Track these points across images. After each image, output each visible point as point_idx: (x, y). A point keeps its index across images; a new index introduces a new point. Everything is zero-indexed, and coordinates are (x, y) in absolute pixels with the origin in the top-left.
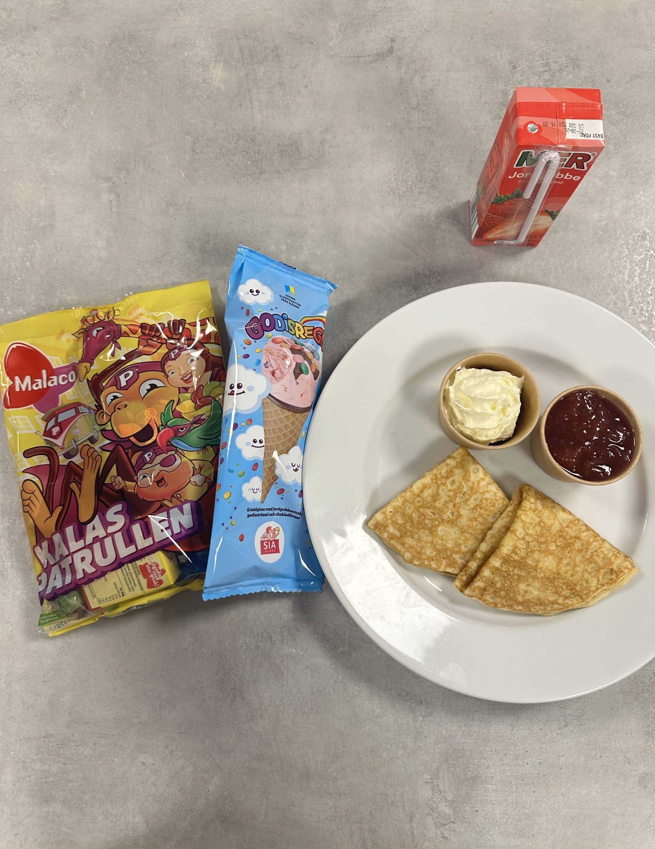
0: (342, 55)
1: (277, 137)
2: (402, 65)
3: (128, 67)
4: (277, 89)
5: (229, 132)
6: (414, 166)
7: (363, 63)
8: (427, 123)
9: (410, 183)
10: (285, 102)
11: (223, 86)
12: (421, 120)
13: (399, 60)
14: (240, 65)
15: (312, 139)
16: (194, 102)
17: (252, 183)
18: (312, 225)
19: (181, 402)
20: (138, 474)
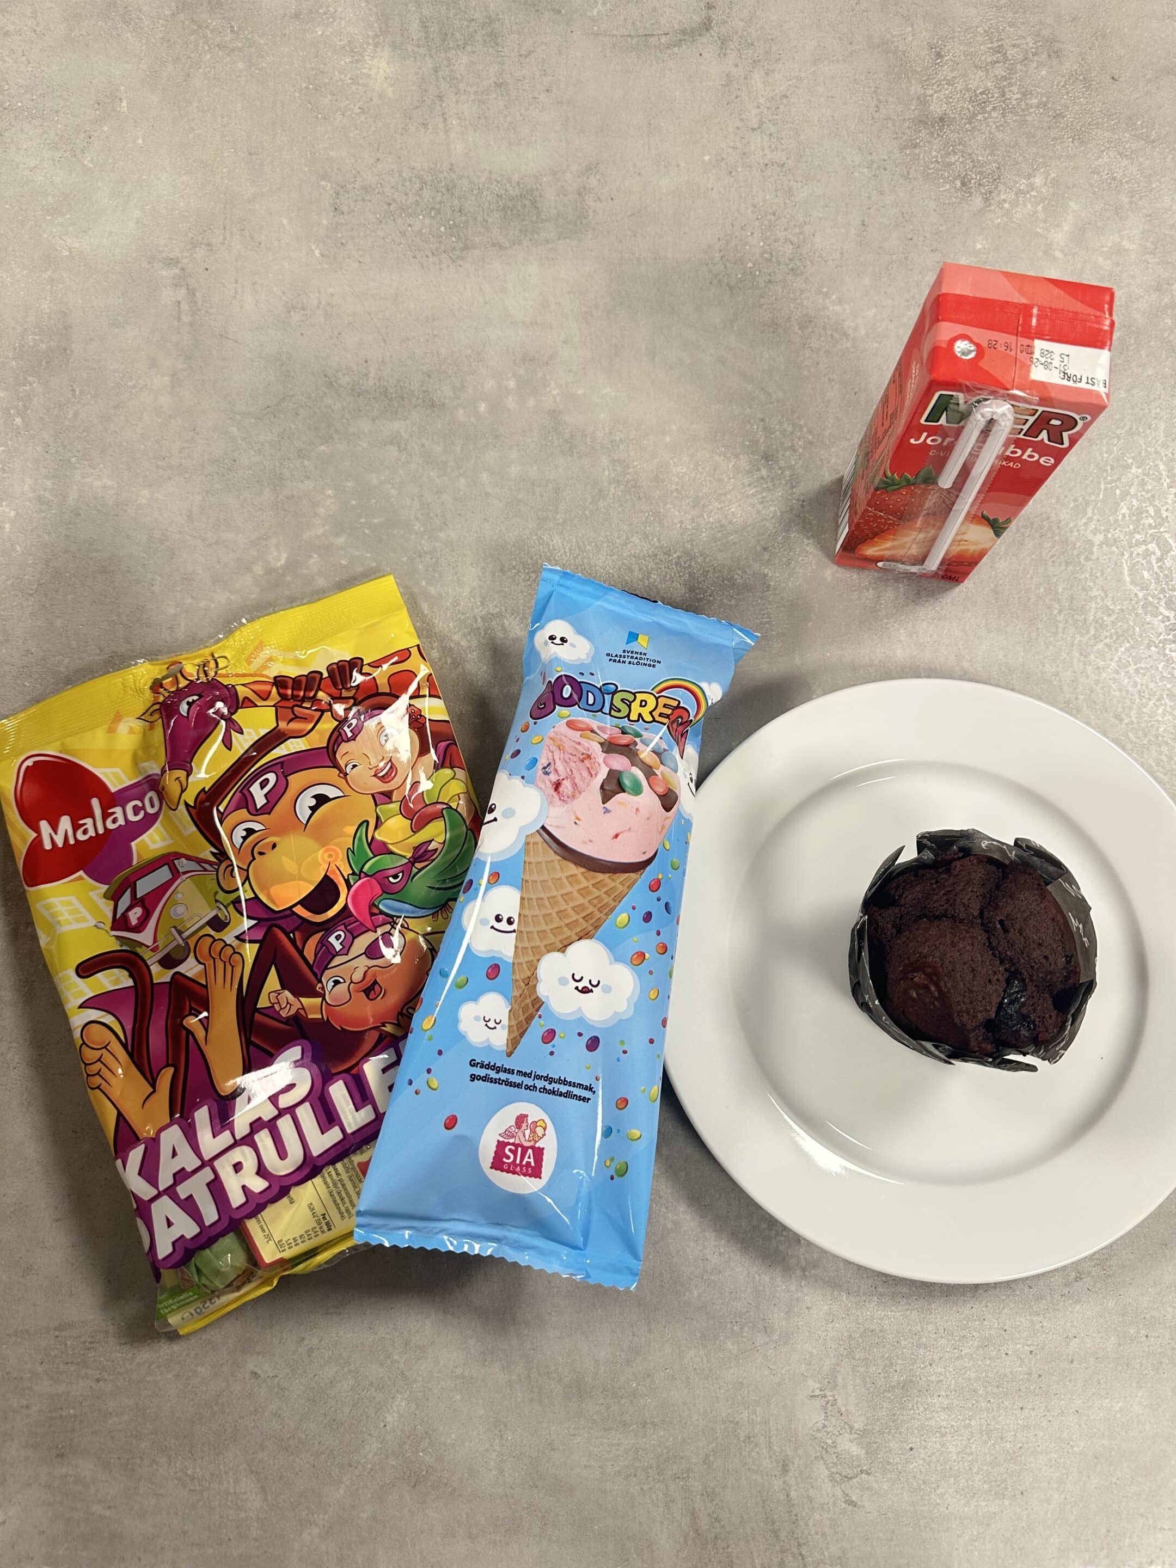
0: (615, 32)
1: (495, 183)
2: (728, 51)
3: (208, 57)
4: (494, 96)
5: (404, 175)
6: (757, 234)
7: (655, 46)
8: (780, 156)
9: (750, 265)
10: (509, 119)
11: (391, 89)
12: (767, 151)
13: (724, 42)
14: (422, 51)
15: (563, 187)
16: (335, 119)
17: (448, 266)
18: (565, 342)
19: (382, 823)
20: (323, 979)
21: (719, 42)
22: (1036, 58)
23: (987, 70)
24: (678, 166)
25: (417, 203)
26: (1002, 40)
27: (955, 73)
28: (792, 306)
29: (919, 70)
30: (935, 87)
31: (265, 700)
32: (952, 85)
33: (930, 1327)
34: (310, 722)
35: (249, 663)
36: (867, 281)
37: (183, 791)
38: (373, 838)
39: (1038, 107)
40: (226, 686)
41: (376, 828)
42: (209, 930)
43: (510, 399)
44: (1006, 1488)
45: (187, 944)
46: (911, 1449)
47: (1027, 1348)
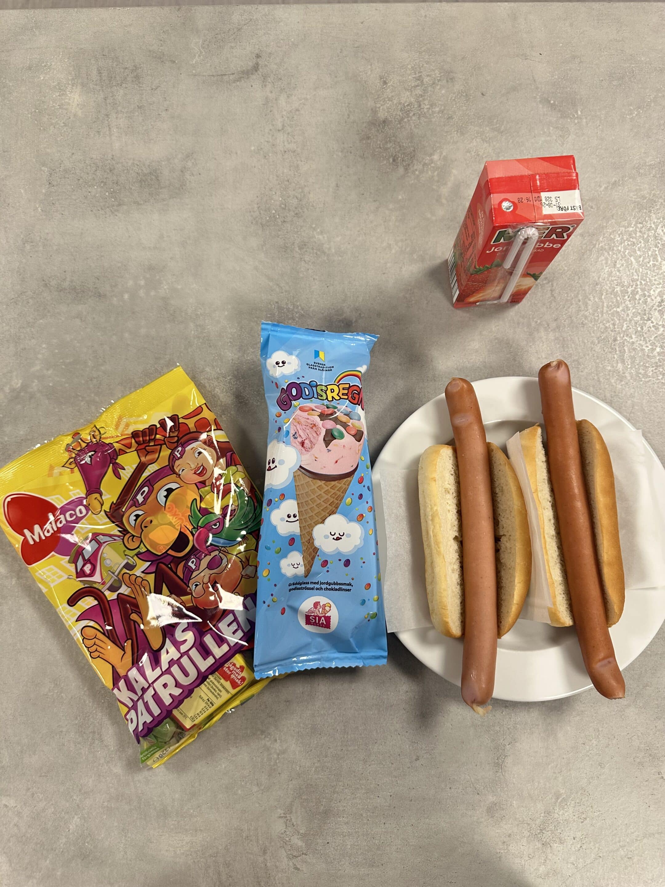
0: (205, 74)
1: (136, 166)
2: (267, 83)
4: (137, 113)
5: (87, 162)
6: (278, 193)
7: (227, 82)
8: (292, 146)
9: (274, 212)
10: (144, 128)
11: (80, 111)
12: (286, 143)
13: (265, 78)
14: (98, 88)
15: (173, 167)
16: (50, 129)
17: (110, 216)
18: (171, 258)
19: (203, 498)
21: (262, 78)
22: (439, 83)
23: (411, 91)
24: (236, 153)
25: (94, 179)
26: (421, 72)
27: (393, 94)
28: (295, 235)
29: (373, 92)
30: (381, 102)
32: (391, 101)
33: (340, 783)
36: (337, 220)
39: (439, 113)
41: (201, 501)
43: (142, 291)
44: (374, 863)
46: (328, 843)
47: (389, 794)
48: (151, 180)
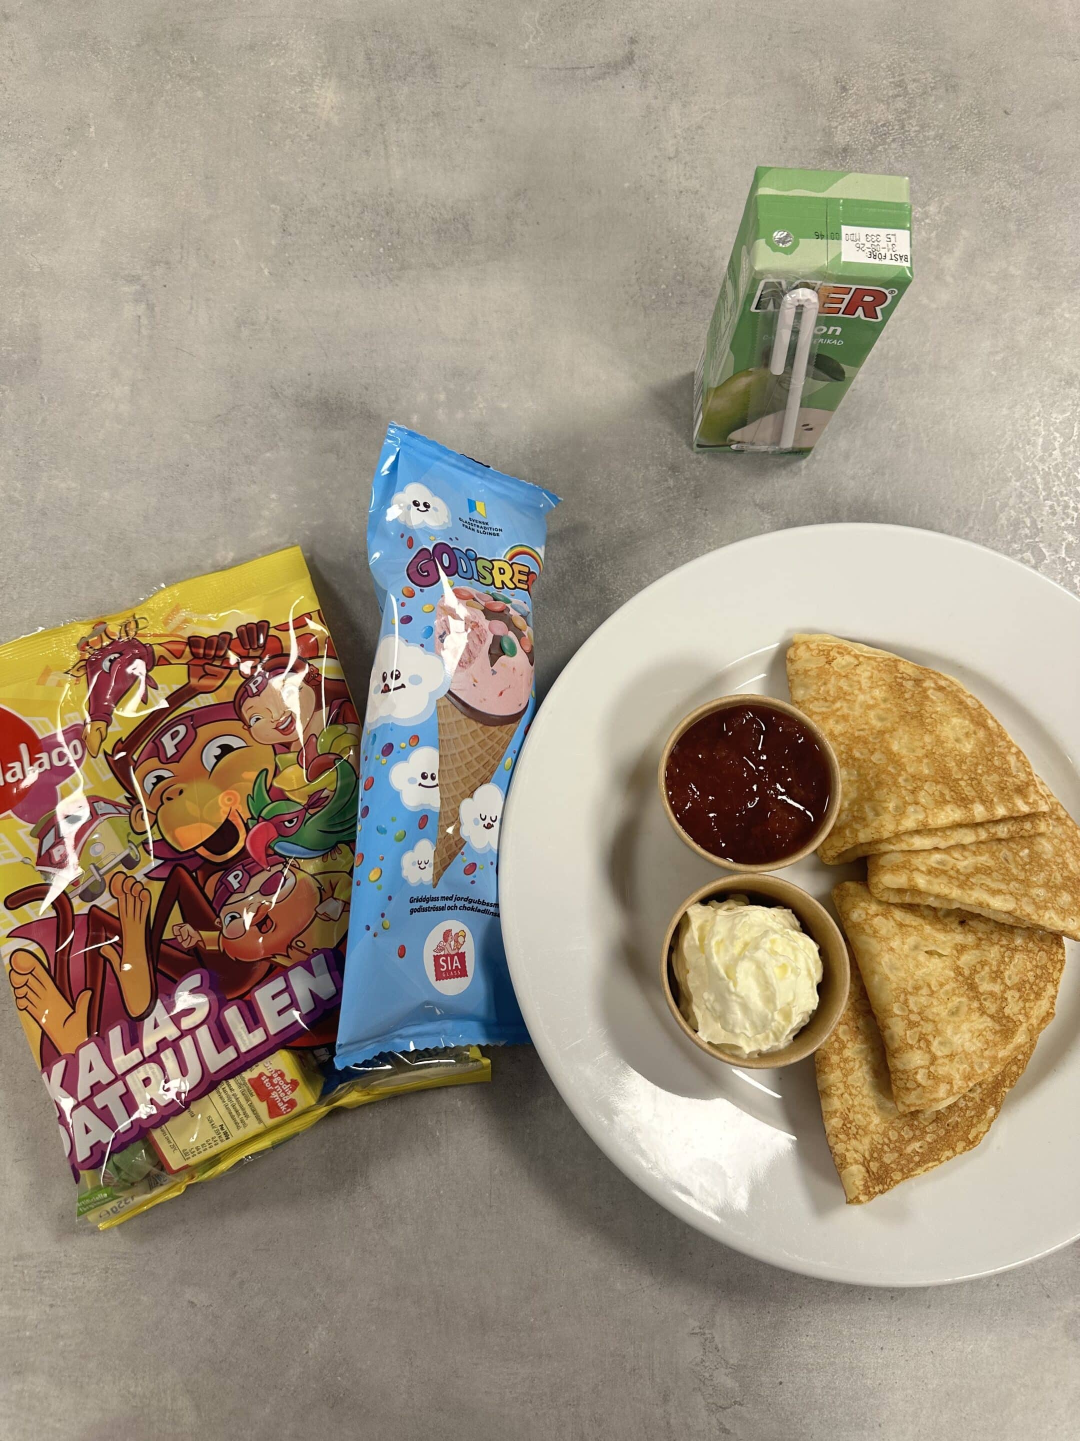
0: (544, 65)
1: (430, 207)
2: (649, 84)
3: (170, 86)
4: (431, 124)
5: (348, 199)
6: (671, 258)
7: (582, 79)
8: (693, 184)
9: (663, 286)
10: (445, 147)
11: (336, 117)
12: (682, 179)
13: (644, 75)
14: (366, 81)
15: (493, 211)
16: (285, 145)
17: (386, 285)
18: (491, 358)
19: (280, 772)
20: (221, 915)
21: (640, 75)
22: (934, 92)
23: (888, 104)
24: (599, 192)
25: (359, 225)
26: (903, 74)
27: (858, 107)
29: (825, 103)
30: (839, 119)
31: (178, 658)
32: (856, 117)
34: (219, 679)
35: (166, 623)
37: (102, 741)
38: (271, 785)
39: (934, 139)
40: (144, 645)
41: (275, 776)
42: (122, 868)
43: (440, 411)
45: (103, 879)
46: (780, 1383)
48: (457, 229)
